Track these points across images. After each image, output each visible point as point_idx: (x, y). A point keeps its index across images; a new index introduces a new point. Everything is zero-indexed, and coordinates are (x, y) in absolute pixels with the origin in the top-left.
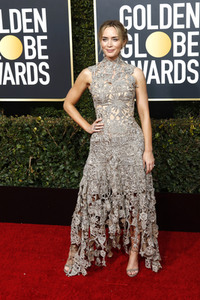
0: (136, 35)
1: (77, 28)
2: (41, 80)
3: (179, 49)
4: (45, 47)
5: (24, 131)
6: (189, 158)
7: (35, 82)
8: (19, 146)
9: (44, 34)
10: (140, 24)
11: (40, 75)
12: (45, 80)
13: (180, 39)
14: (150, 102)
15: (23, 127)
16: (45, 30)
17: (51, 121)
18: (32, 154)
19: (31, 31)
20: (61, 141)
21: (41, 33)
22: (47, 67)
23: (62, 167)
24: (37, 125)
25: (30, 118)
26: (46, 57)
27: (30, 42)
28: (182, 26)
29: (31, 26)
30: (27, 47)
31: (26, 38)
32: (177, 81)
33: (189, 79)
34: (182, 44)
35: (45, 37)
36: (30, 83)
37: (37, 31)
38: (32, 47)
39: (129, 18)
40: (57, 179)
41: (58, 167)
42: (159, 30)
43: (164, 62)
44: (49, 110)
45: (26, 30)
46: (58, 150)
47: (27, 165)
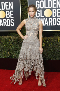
0: (41, 10)
1: (23, 8)
2: (11, 25)
3: (54, 14)
4: (13, 14)
5: (6, 41)
6: (57, 49)
7: (10, 25)
8: (4, 45)
9: (12, 10)
10: (42, 6)
11: (11, 23)
12: (12, 25)
13: (54, 11)
14: (43, 31)
15: (6, 39)
16: (12, 9)
17: (14, 38)
18: (9, 48)
19: (8, 9)
20: (18, 44)
21: (11, 10)
22: (13, 20)
23: (18, 52)
24: (10, 39)
25: (8, 37)
26: (13, 17)
27: (8, 13)
28: (55, 7)
29: (8, 7)
30: (7, 14)
31: (7, 11)
32: (54, 25)
33: (57, 24)
34: (55, 13)
35: (13, 11)
36: (8, 26)
37: (10, 9)
38: (8, 14)
39: (39, 5)
40: (16, 56)
41: (17, 52)
42: (48, 8)
43: (49, 19)
44: (14, 34)
45: (6, 9)
46: (17, 47)
47: (7, 51)
